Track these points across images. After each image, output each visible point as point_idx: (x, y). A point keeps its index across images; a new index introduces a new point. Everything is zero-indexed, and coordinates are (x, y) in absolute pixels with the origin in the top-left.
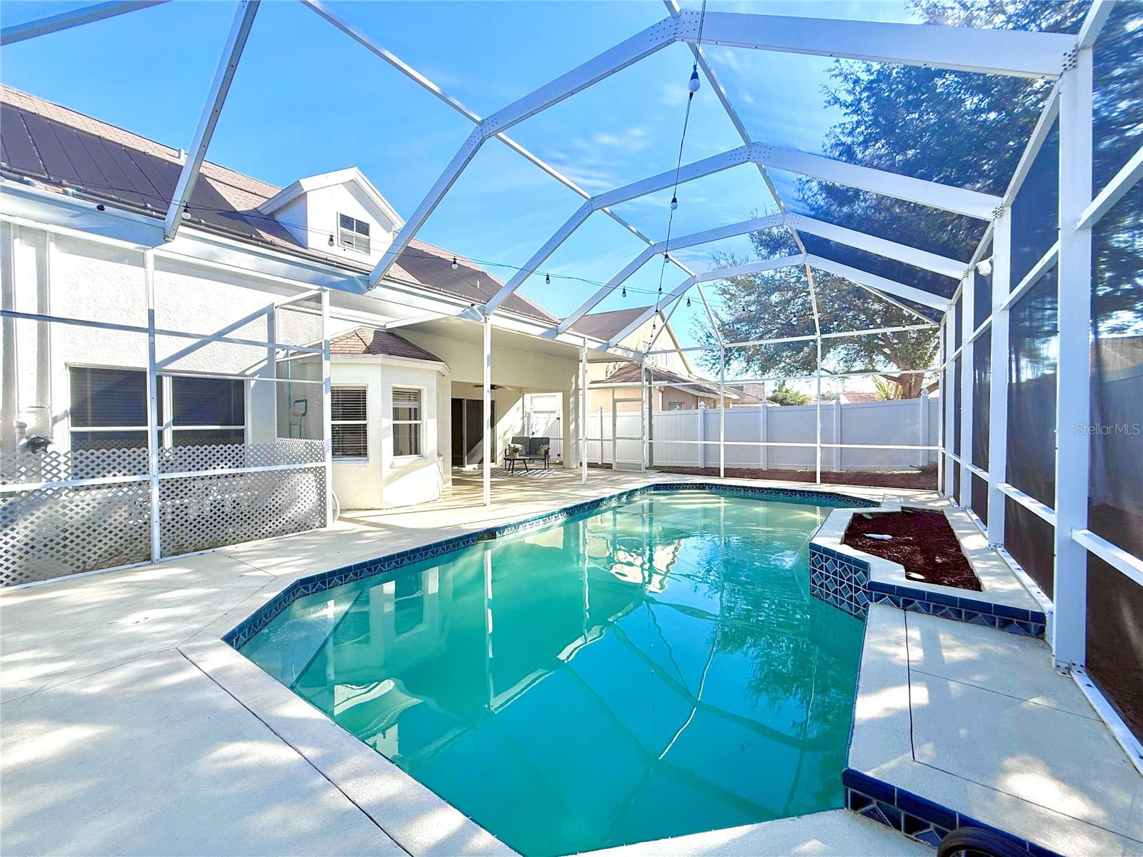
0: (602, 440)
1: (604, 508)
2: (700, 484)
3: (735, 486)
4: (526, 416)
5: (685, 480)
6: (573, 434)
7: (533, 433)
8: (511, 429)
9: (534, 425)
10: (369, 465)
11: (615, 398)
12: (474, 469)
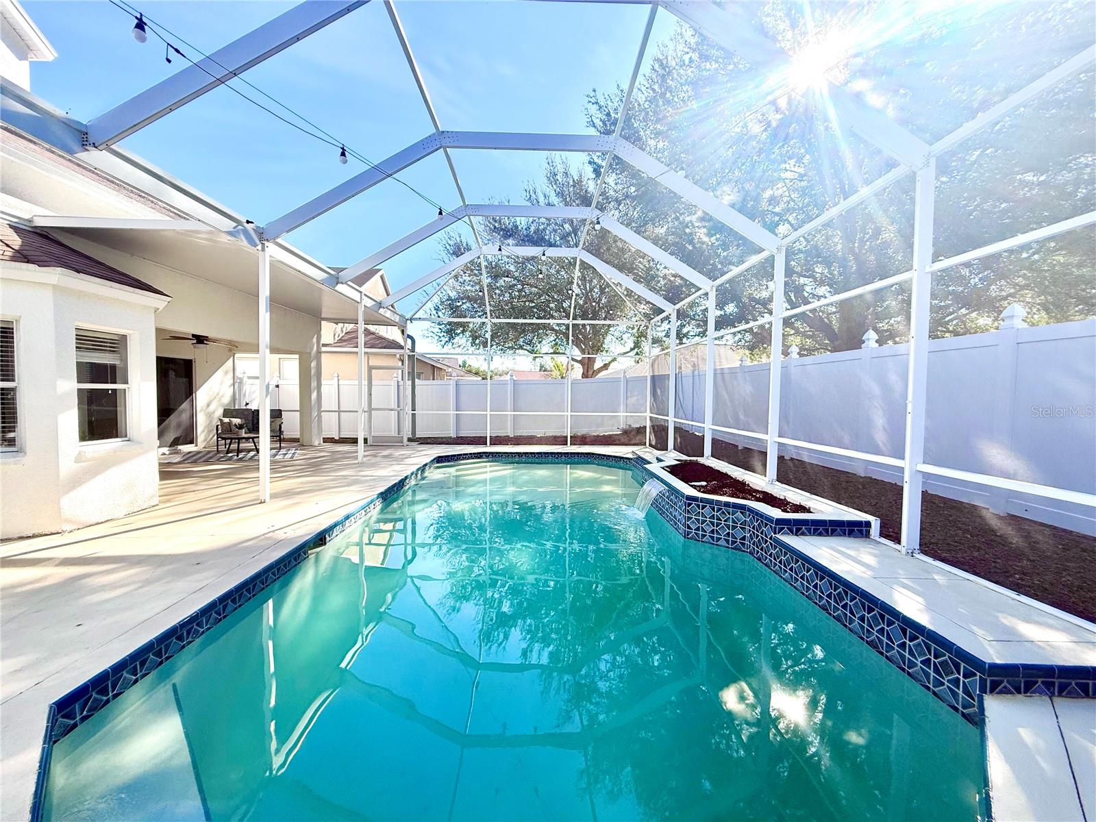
0: (339, 412)
1: (407, 487)
2: (478, 453)
3: (511, 453)
4: (237, 383)
5: (456, 451)
6: (315, 405)
7: (247, 404)
8: (217, 399)
9: (247, 394)
10: (29, 459)
11: (370, 364)
12: (164, 454)
